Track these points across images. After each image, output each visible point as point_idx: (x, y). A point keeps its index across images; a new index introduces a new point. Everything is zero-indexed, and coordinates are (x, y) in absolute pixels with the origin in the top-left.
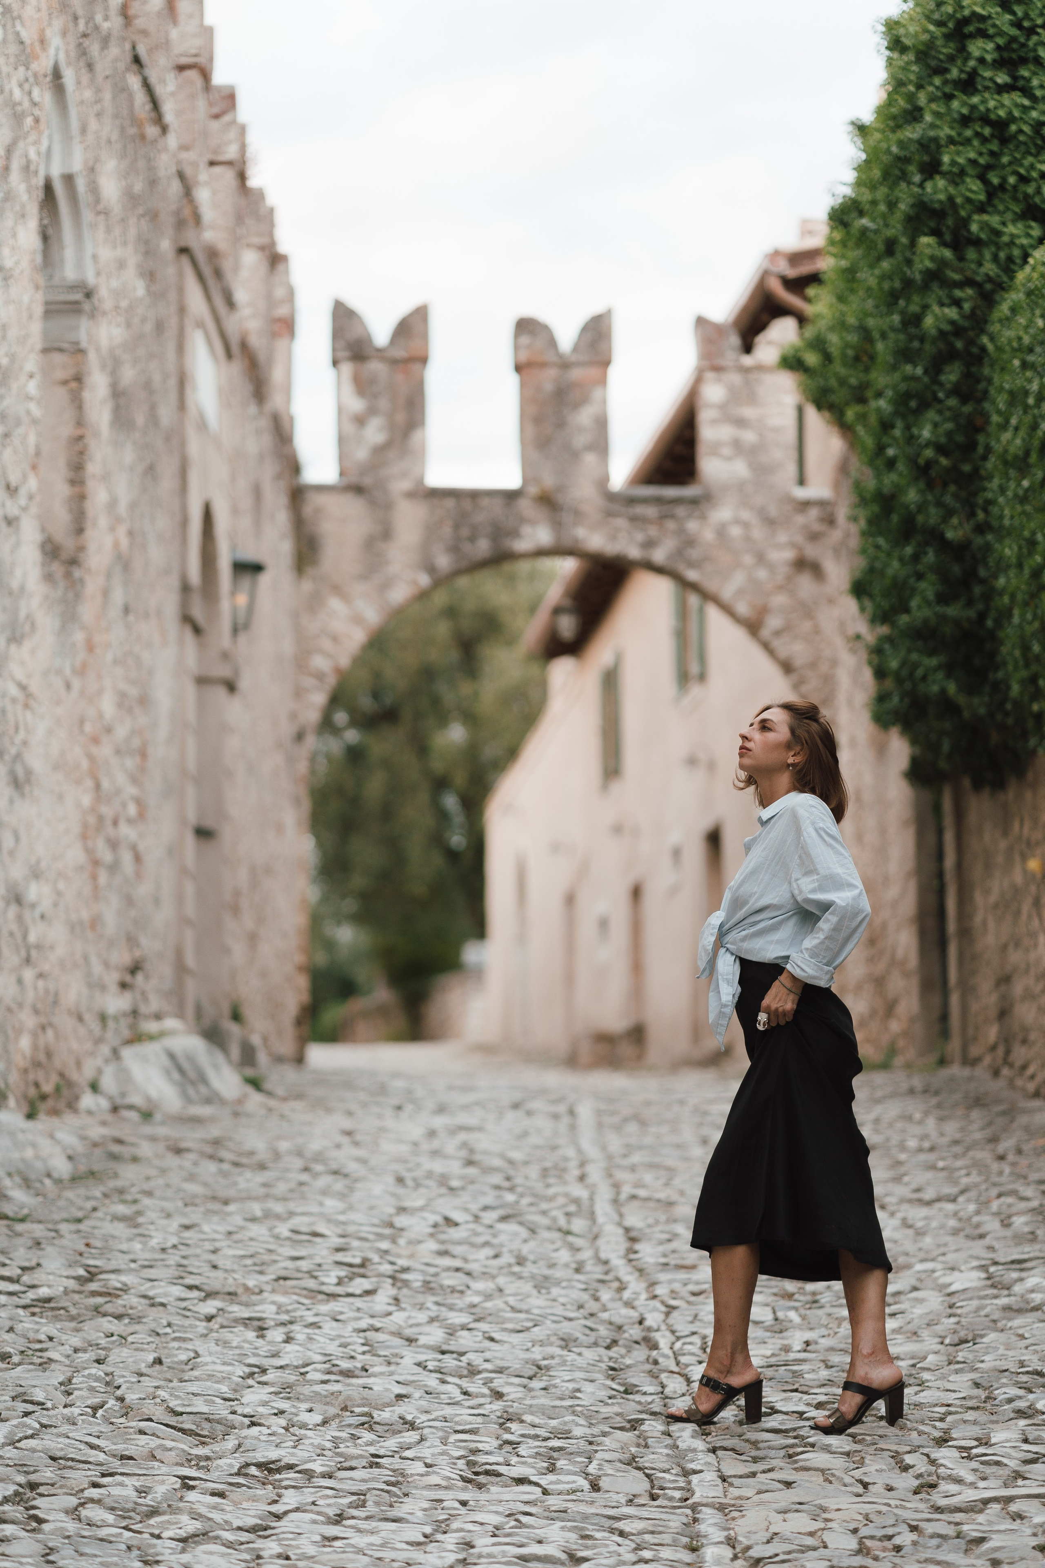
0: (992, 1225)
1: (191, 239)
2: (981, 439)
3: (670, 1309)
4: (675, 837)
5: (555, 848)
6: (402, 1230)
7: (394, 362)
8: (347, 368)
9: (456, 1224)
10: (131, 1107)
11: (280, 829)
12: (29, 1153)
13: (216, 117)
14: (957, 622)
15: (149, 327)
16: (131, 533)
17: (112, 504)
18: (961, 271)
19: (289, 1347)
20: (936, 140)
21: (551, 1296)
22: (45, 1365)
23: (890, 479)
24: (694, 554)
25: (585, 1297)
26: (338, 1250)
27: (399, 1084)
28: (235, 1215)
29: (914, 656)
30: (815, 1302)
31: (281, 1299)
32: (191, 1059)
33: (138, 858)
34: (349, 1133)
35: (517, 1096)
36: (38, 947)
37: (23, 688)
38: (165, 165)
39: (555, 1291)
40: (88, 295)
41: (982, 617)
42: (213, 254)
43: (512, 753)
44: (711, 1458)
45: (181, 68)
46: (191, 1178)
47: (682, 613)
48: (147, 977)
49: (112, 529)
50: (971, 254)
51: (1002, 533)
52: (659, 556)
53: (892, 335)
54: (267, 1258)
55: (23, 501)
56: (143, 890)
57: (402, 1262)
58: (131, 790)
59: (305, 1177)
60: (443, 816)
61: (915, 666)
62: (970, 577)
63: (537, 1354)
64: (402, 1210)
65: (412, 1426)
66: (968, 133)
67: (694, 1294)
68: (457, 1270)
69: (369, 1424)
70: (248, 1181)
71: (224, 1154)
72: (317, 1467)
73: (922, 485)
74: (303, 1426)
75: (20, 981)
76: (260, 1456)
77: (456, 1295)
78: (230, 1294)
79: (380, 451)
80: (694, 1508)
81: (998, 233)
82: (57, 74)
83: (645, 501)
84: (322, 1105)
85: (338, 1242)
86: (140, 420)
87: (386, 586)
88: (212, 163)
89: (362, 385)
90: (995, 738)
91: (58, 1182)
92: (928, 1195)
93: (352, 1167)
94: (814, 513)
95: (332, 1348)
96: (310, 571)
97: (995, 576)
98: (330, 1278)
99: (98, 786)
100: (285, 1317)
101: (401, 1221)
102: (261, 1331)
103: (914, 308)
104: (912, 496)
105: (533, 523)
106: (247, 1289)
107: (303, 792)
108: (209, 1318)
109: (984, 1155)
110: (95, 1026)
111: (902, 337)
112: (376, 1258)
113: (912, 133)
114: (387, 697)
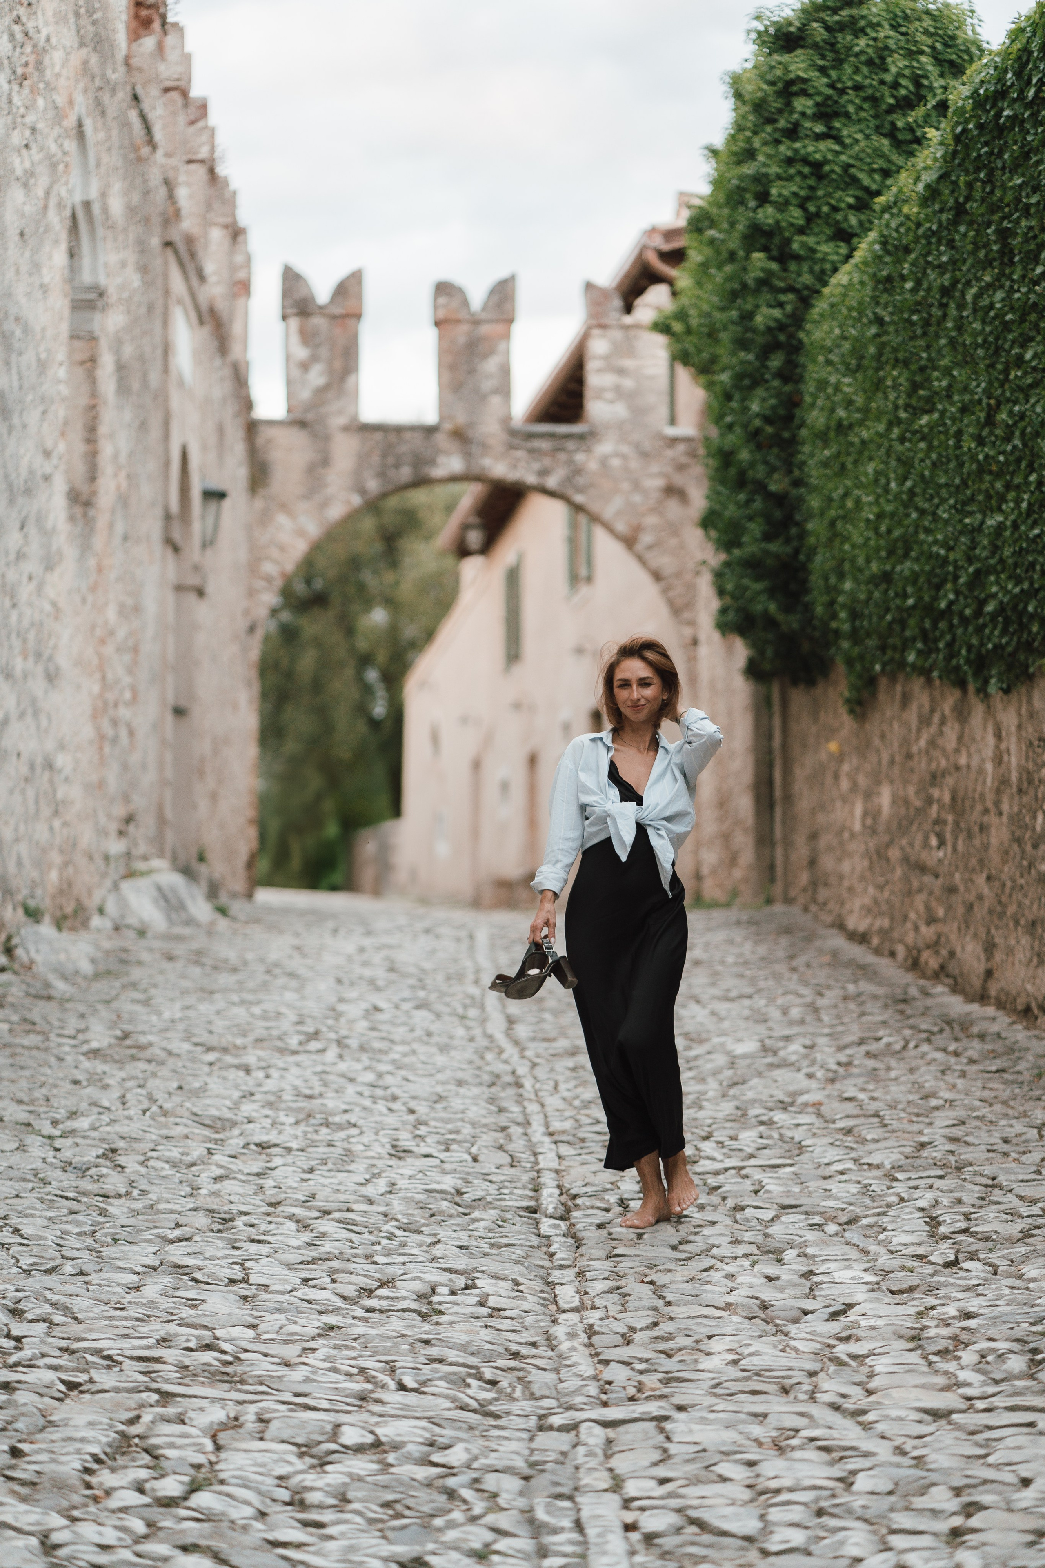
0: (775, 1014)
1: (175, 236)
2: (798, 412)
3: (534, 1065)
4: (565, 714)
5: (464, 720)
6: (342, 1013)
7: (333, 317)
8: (294, 323)
9: (382, 1010)
10: (128, 927)
11: (235, 707)
12: (62, 957)
13: (193, 123)
14: (777, 556)
15: (143, 310)
16: (129, 477)
17: (116, 456)
18: (783, 279)
19: (268, 1081)
20: (766, 175)
21: (451, 1056)
22: (106, 1087)
23: (731, 439)
24: (581, 480)
25: (475, 1057)
26: (297, 1024)
28: (220, 1001)
29: (745, 581)
31: (260, 1053)
32: (174, 890)
33: (131, 733)
34: (298, 948)
36: (64, 802)
37: (54, 604)
38: (155, 177)
39: (454, 1053)
40: (101, 295)
41: (797, 551)
42: (190, 240)
43: (429, 635)
44: (553, 1146)
45: (167, 90)
46: (183, 976)
47: (573, 526)
48: (137, 827)
49: (116, 475)
50: (793, 266)
51: (813, 489)
52: (552, 482)
53: (733, 328)
54: (247, 1027)
55: (55, 461)
56: (135, 758)
57: (344, 1032)
58: (127, 680)
59: (268, 977)
60: (367, 690)
61: (746, 588)
62: (788, 521)
63: (439, 1089)
64: (341, 1000)
65: (355, 1126)
66: (792, 171)
68: (383, 1039)
69: (327, 1125)
70: (224, 979)
71: (205, 961)
72: (294, 1145)
73: (752, 446)
74: (283, 1124)
75: (51, 828)
76: (257, 1139)
77: (383, 1054)
78: (224, 1049)
79: (321, 391)
80: (538, 1171)
81: (814, 251)
82: (80, 124)
83: (541, 436)
84: (274, 928)
85: (296, 1019)
86: (136, 385)
87: (324, 505)
88: (190, 162)
89: (307, 337)
90: (806, 647)
91: (85, 978)
92: (733, 994)
93: (302, 971)
94: (681, 448)
95: (298, 1083)
96: (262, 491)
97: (806, 520)
98: (293, 1041)
99: (104, 678)
100: (263, 1064)
101: (342, 1007)
102: (248, 1071)
103: (749, 307)
104: (744, 455)
105: (448, 454)
106: (235, 1046)
107: (253, 674)
108: (211, 1064)
109: (781, 968)
110: (100, 862)
111: (739, 329)
112: (324, 1029)
113: (748, 169)
114: (319, 584)
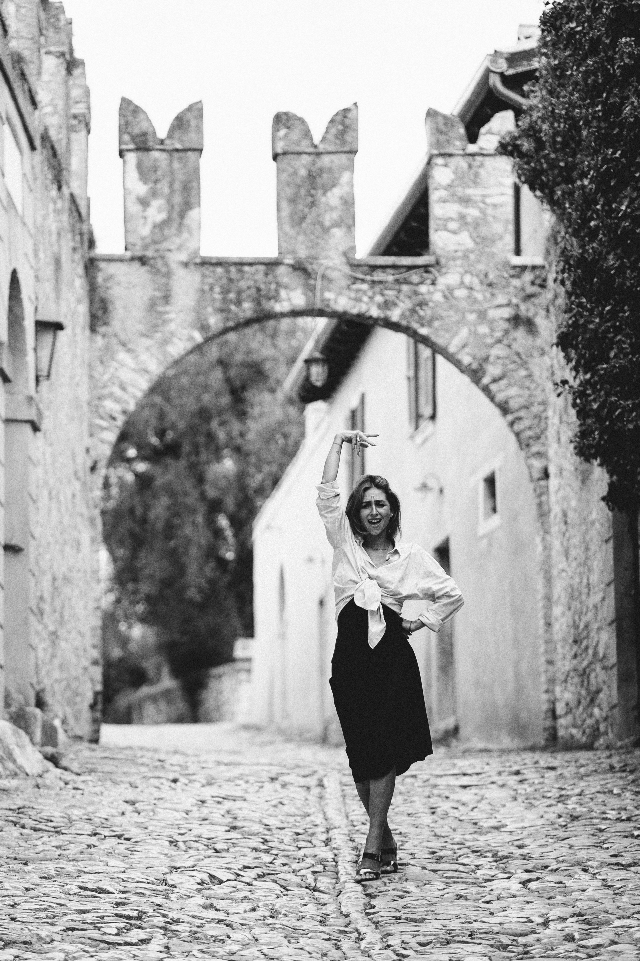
6: (174, 886)
7: (173, 151)
8: (131, 159)
9: (221, 882)
11: (77, 545)
21: (299, 946)
24: (425, 313)
25: (328, 945)
26: (118, 904)
27: (176, 759)
28: (32, 873)
30: (527, 953)
31: (68, 947)
34: (132, 803)
35: (274, 771)
39: (303, 941)
43: (276, 481)
47: (415, 363)
52: (395, 315)
53: (595, 124)
54: (58, 911)
57: (173, 915)
59: (93, 840)
60: (218, 533)
61: (614, 406)
64: (174, 869)
67: (422, 945)
68: (220, 921)
70: (45, 844)
71: (25, 821)
73: (619, 252)
77: (218, 944)
78: (25, 943)
79: (160, 227)
84: (110, 779)
85: (117, 897)
87: (165, 342)
89: (145, 173)
92: (625, 860)
93: (133, 832)
94: (528, 276)
96: (102, 329)
98: (111, 929)
101: (173, 879)
103: (615, 99)
105: (290, 288)
106: (40, 938)
111: (603, 124)
112: (150, 912)
114: (170, 435)
